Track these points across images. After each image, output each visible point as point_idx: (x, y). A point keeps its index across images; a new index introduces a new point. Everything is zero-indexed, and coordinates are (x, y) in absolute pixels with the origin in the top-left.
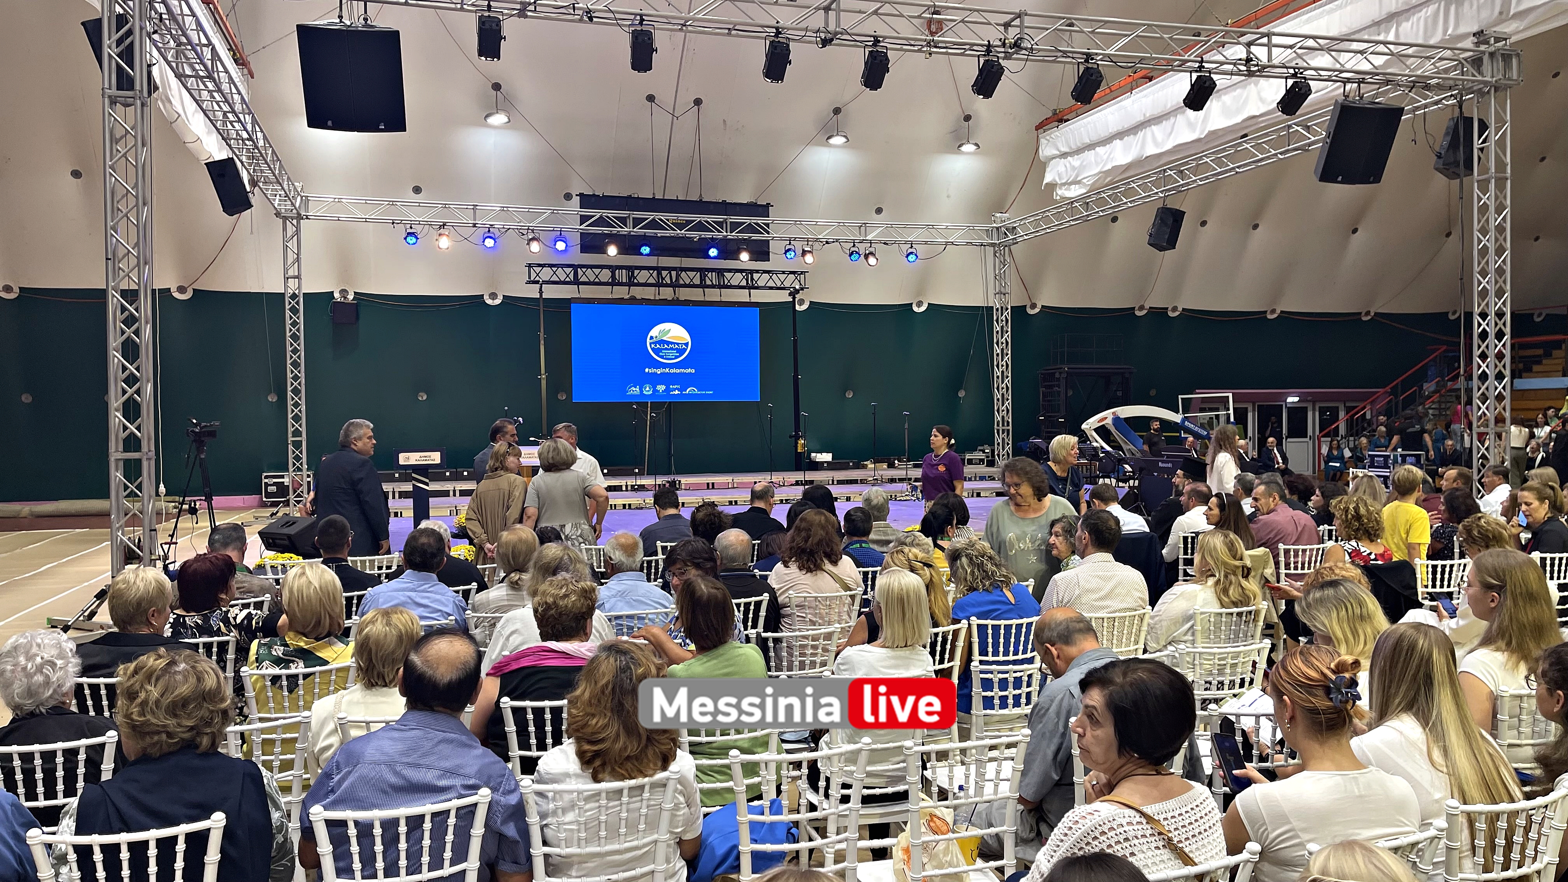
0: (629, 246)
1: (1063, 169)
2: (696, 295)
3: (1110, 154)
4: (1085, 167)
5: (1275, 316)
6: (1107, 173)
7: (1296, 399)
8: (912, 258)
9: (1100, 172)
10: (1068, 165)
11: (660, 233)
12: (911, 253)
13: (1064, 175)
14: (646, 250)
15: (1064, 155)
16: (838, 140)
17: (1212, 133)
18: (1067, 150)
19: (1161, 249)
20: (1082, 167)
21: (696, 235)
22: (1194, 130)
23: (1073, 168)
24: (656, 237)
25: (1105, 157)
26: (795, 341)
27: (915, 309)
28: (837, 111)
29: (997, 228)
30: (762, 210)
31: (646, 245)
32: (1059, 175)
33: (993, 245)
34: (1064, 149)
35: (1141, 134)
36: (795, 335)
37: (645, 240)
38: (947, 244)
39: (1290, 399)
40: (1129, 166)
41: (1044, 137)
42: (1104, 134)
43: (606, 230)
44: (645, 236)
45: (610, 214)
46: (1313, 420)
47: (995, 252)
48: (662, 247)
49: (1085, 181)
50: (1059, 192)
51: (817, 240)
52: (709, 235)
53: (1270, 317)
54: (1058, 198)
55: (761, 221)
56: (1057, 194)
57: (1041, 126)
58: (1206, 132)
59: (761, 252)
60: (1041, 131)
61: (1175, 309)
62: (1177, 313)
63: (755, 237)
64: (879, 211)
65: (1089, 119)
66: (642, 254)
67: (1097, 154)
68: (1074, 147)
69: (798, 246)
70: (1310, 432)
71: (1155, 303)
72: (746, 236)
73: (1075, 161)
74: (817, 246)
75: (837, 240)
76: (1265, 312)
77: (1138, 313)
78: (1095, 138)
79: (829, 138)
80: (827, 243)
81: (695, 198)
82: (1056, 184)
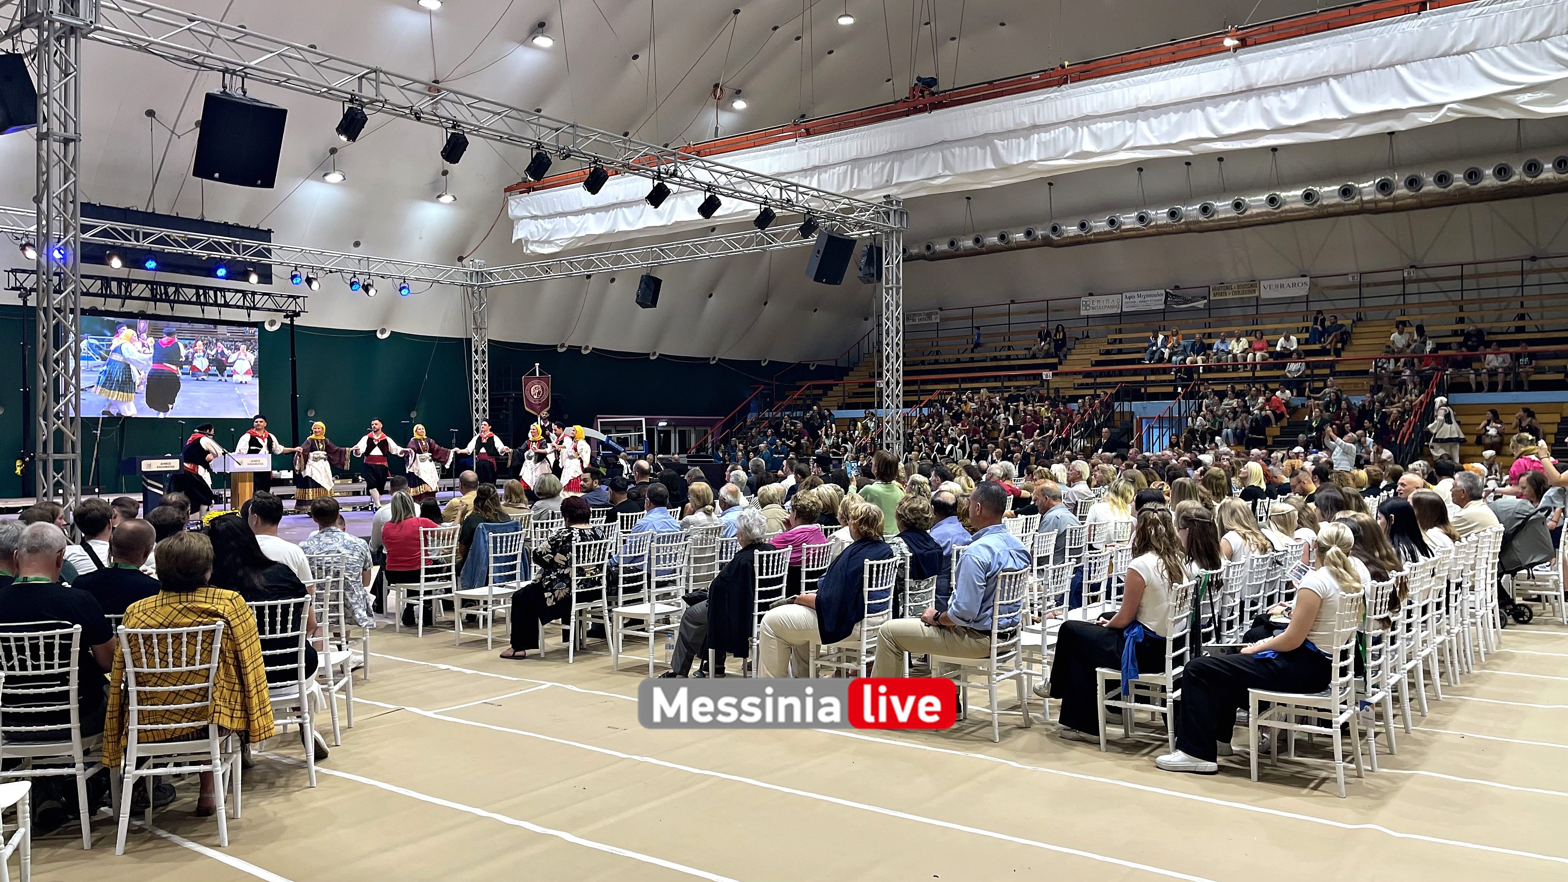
0: (134, 259)
1: (536, 229)
2: (194, 311)
3: (583, 224)
4: (557, 230)
5: (655, 357)
6: (580, 238)
7: (665, 424)
8: (404, 292)
9: (573, 238)
10: (539, 227)
11: (168, 249)
12: (404, 287)
13: (536, 234)
14: (151, 264)
15: (535, 217)
16: (335, 177)
17: (677, 222)
18: (540, 214)
19: (643, 305)
20: (555, 231)
21: (204, 254)
22: (662, 219)
23: (546, 230)
24: (162, 252)
25: (579, 225)
26: (294, 363)
27: (379, 335)
28: (333, 151)
29: (477, 272)
30: (266, 235)
31: (152, 260)
32: (531, 233)
33: (472, 286)
34: (535, 213)
35: (612, 213)
36: (293, 356)
37: (150, 254)
38: (434, 281)
39: (661, 424)
40: (600, 236)
41: (513, 199)
42: (578, 207)
43: (109, 241)
44: (150, 251)
45: (119, 226)
46: (674, 440)
47: (473, 293)
48: (168, 263)
49: (558, 242)
50: (531, 248)
51: (322, 269)
52: (215, 255)
53: (652, 358)
54: (528, 252)
55: (265, 245)
56: (527, 249)
57: (509, 190)
58: (673, 221)
59: (266, 276)
60: (508, 193)
61: (587, 348)
62: (588, 351)
63: (264, 261)
64: (357, 244)
65: (562, 192)
66: (146, 269)
67: (568, 220)
68: (546, 213)
69: (304, 273)
70: (673, 451)
71: (573, 341)
72: (255, 259)
73: (547, 224)
74: (321, 274)
75: (341, 271)
76: (649, 354)
77: (560, 350)
78: (567, 209)
79: (325, 175)
80: (331, 272)
81: (196, 216)
82: (527, 241)
